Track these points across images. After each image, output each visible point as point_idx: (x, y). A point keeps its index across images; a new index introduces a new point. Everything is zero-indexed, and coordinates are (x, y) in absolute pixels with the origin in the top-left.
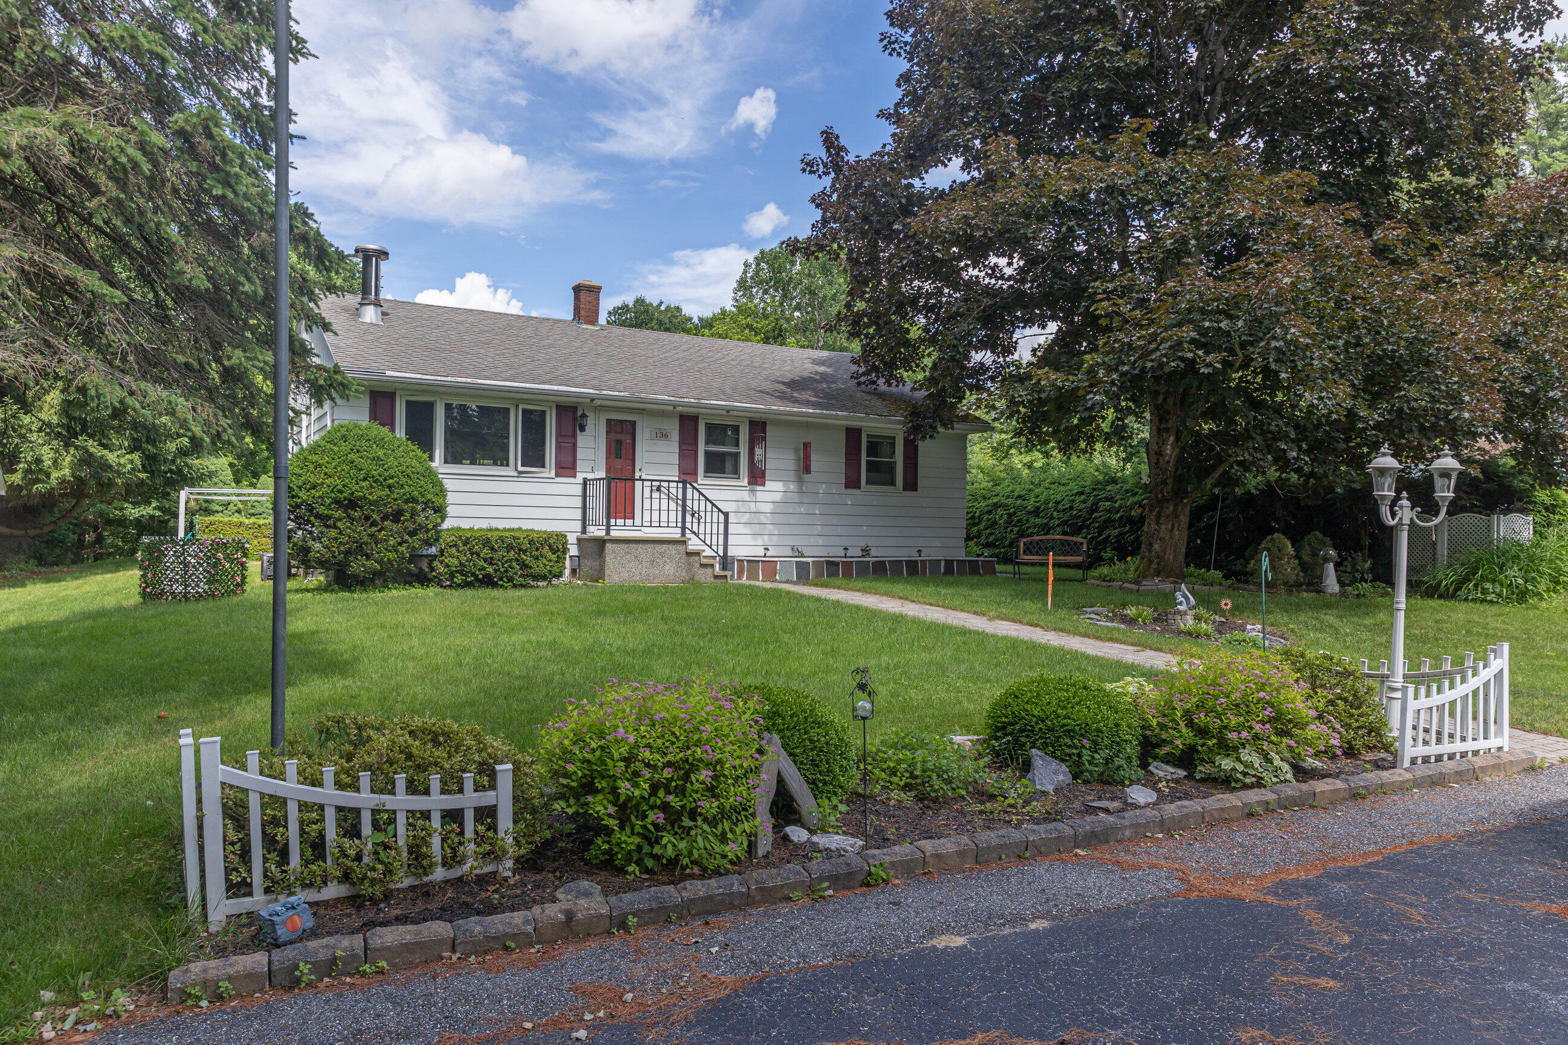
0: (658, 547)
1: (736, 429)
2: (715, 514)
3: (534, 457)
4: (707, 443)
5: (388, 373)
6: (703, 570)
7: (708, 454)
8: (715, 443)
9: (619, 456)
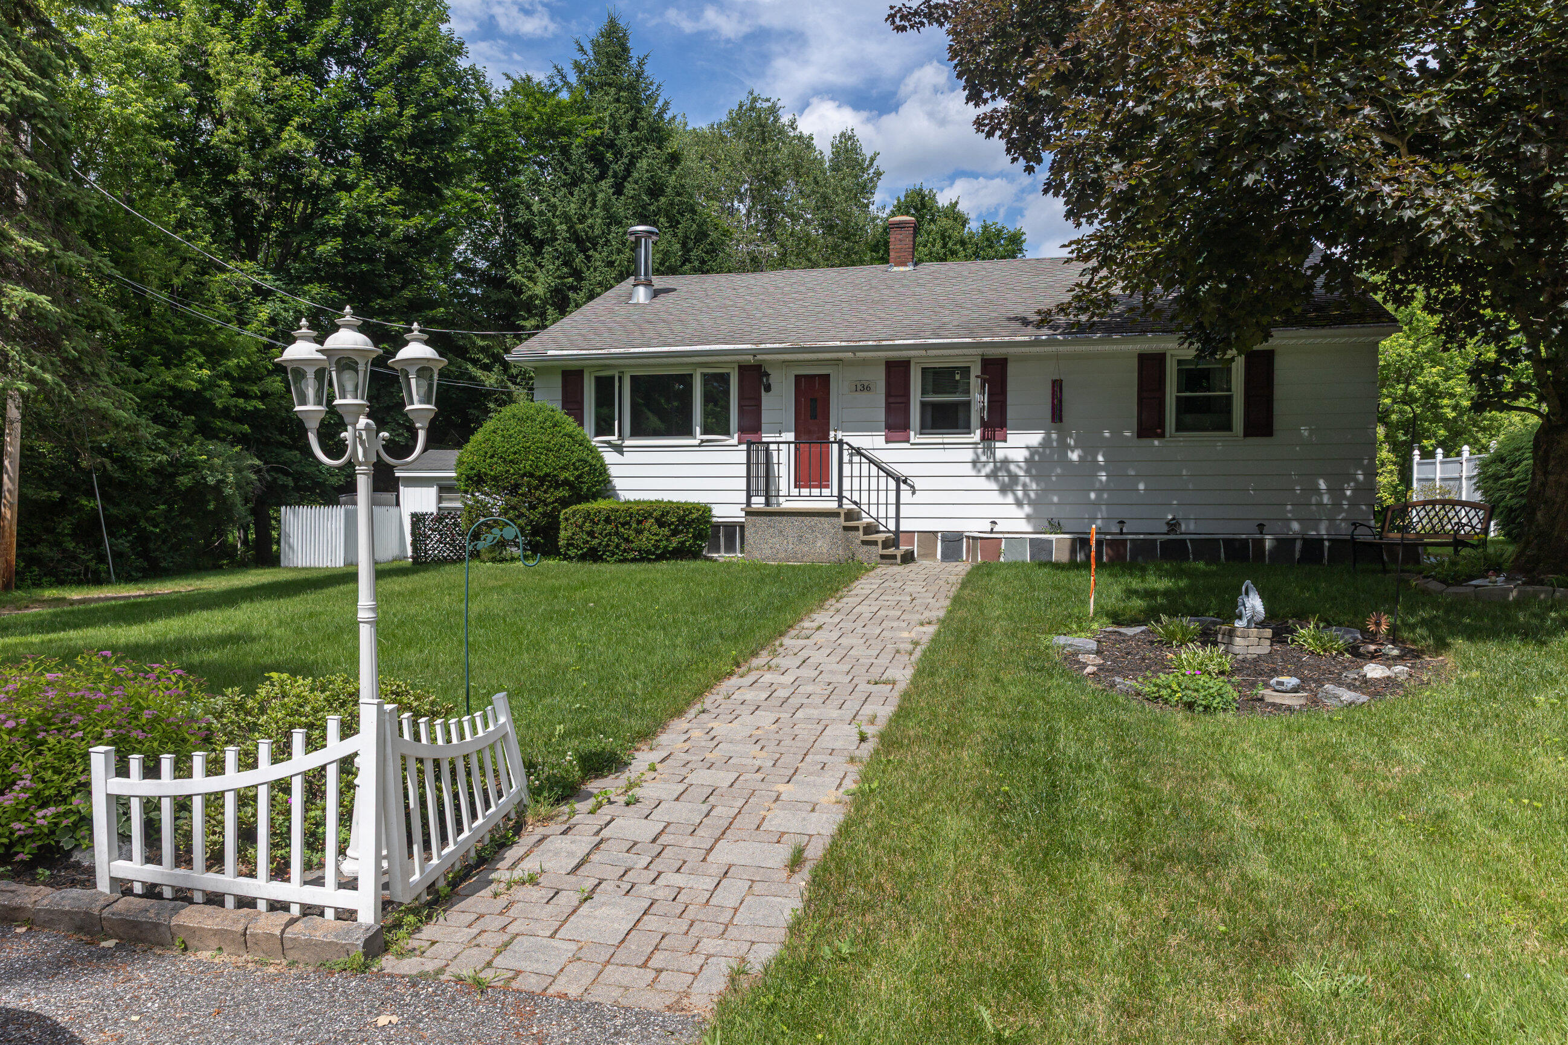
0: (808, 520)
1: (966, 371)
2: (883, 480)
3: (717, 425)
4: (924, 392)
5: (550, 353)
6: (866, 548)
7: (924, 405)
8: (936, 392)
9: (814, 417)
